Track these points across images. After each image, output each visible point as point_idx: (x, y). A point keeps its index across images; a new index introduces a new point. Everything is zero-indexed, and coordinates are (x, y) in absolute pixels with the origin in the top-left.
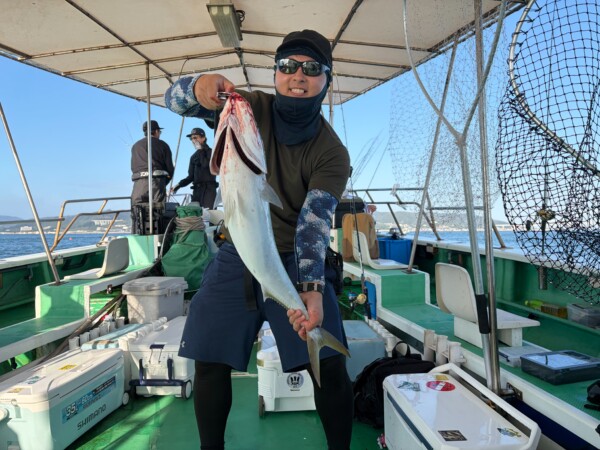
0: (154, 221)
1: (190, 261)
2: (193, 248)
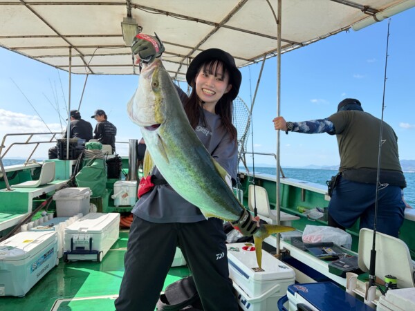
1: (95, 178)
2: (97, 170)
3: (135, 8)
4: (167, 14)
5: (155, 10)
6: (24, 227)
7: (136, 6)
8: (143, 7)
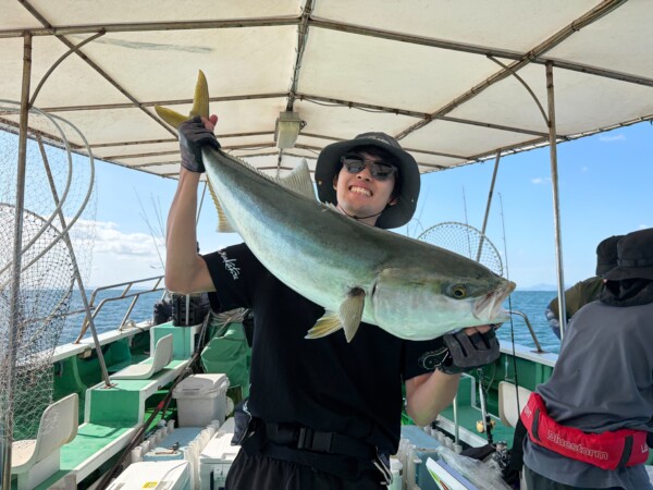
0: (190, 311)
1: (232, 356)
2: (233, 343)
3: (301, 99)
4: (351, 105)
5: (331, 100)
6: (137, 452)
7: (303, 97)
8: (314, 98)
